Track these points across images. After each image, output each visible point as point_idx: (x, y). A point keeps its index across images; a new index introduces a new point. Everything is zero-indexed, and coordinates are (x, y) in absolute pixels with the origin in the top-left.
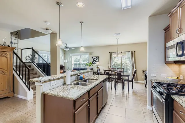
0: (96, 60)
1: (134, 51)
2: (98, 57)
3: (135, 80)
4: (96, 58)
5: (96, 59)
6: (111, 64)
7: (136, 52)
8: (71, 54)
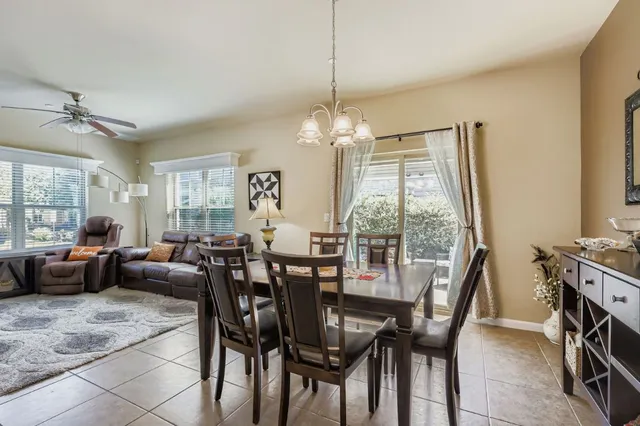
0: (269, 188)
1: (478, 125)
2: (277, 174)
3: (483, 314)
4: (268, 179)
5: (266, 185)
6: (341, 210)
7: (488, 130)
8: (159, 167)
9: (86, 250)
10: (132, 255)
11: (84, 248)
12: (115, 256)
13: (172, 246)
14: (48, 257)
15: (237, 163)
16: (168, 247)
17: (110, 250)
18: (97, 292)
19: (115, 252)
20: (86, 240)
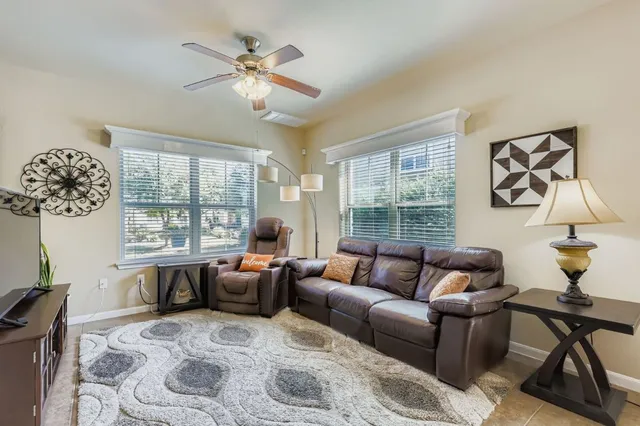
4: (542, 147)
8: (330, 153)
9: (258, 259)
10: (308, 269)
11: (254, 256)
12: (288, 269)
13: (354, 259)
14: (220, 267)
15: (463, 129)
16: (350, 261)
17: (282, 260)
18: (269, 316)
19: (288, 264)
20: (256, 247)
